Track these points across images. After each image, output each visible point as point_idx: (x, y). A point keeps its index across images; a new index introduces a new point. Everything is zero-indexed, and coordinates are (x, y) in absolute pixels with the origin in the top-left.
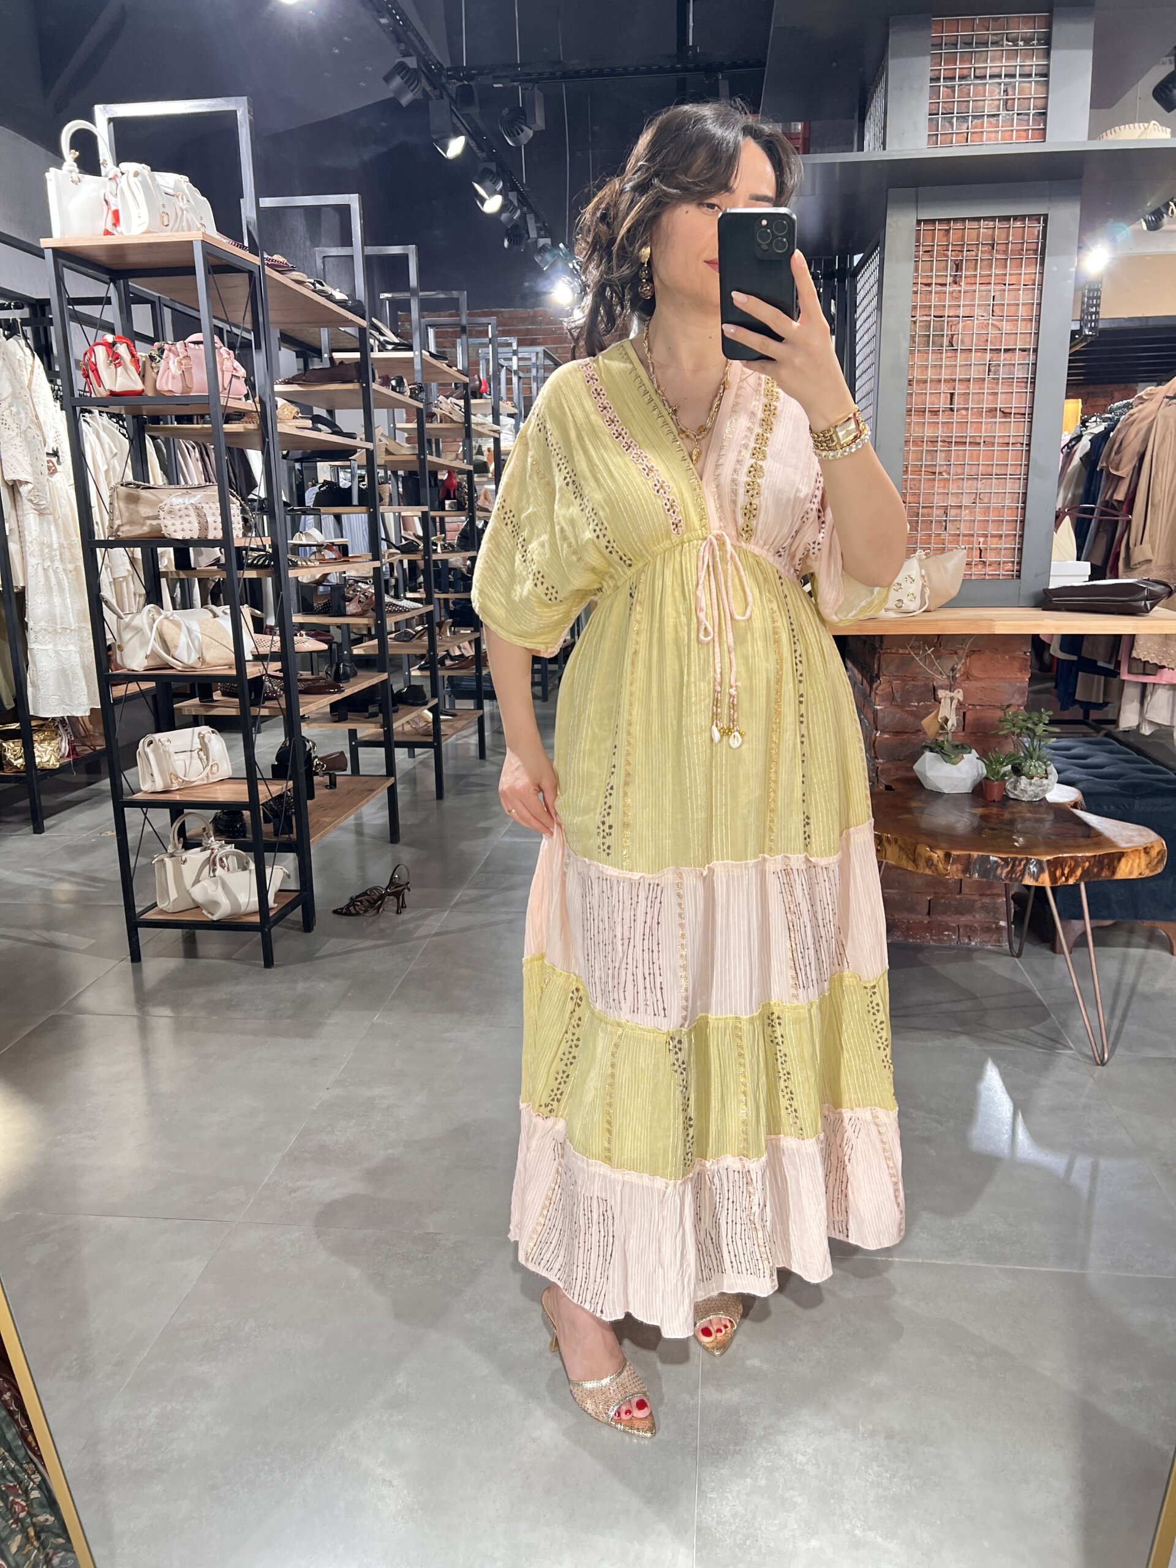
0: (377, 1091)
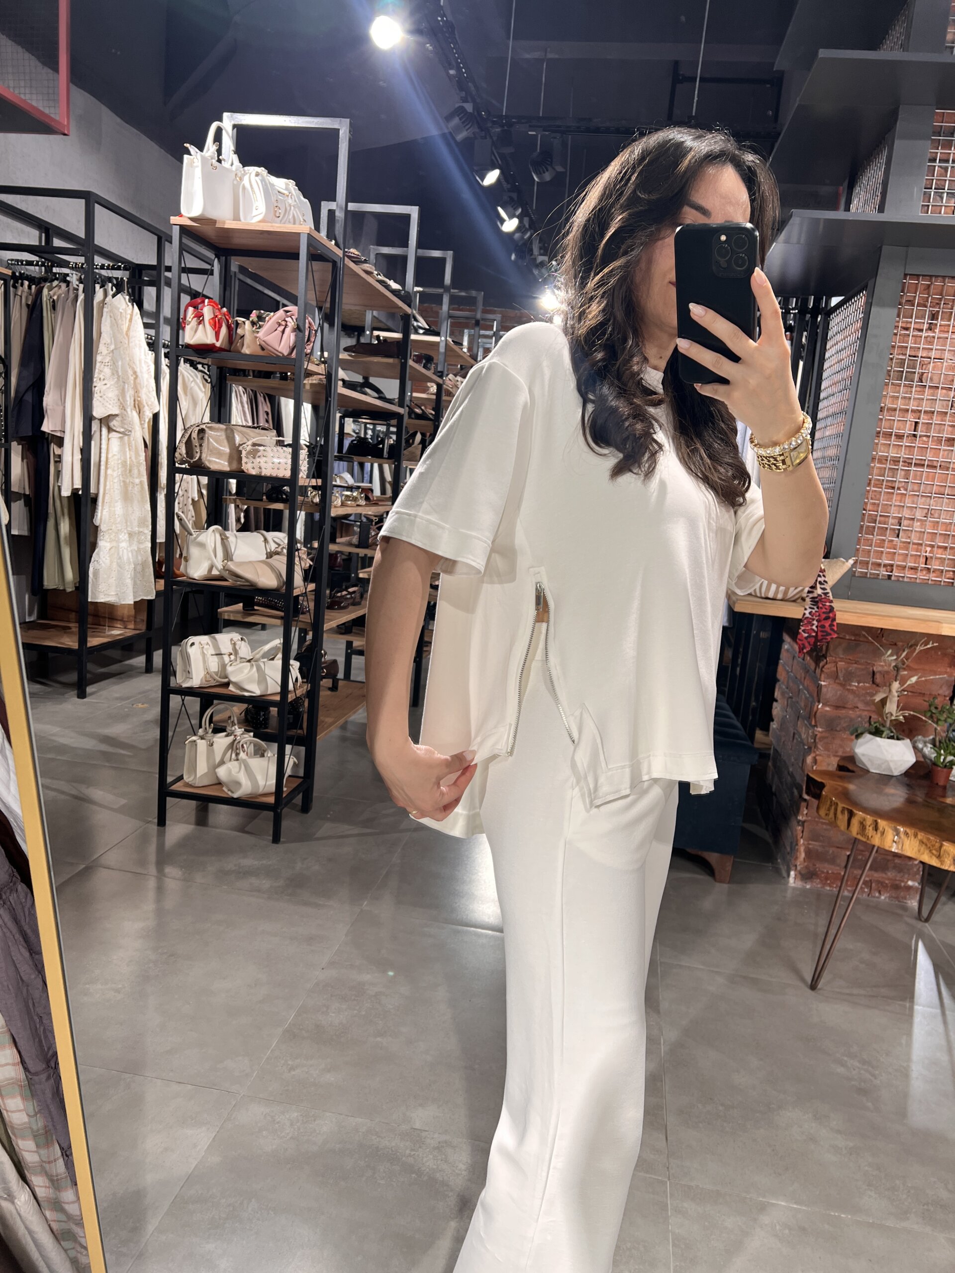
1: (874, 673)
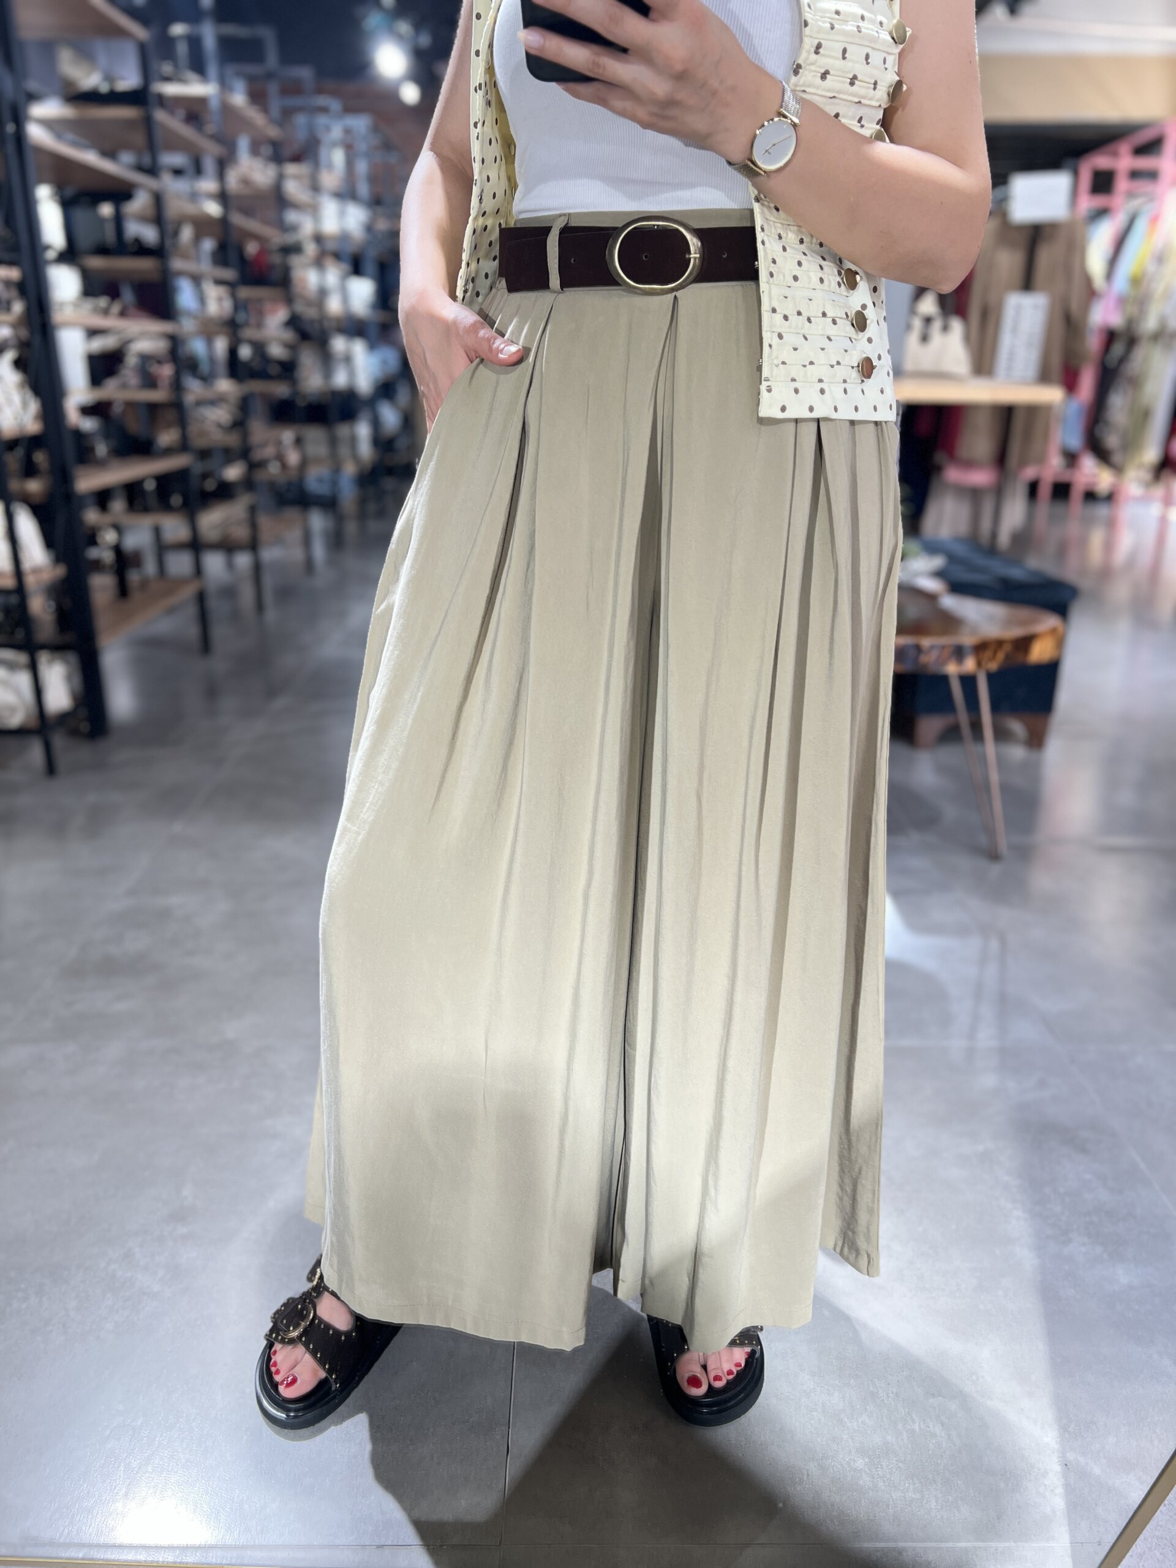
0: (175, 900)
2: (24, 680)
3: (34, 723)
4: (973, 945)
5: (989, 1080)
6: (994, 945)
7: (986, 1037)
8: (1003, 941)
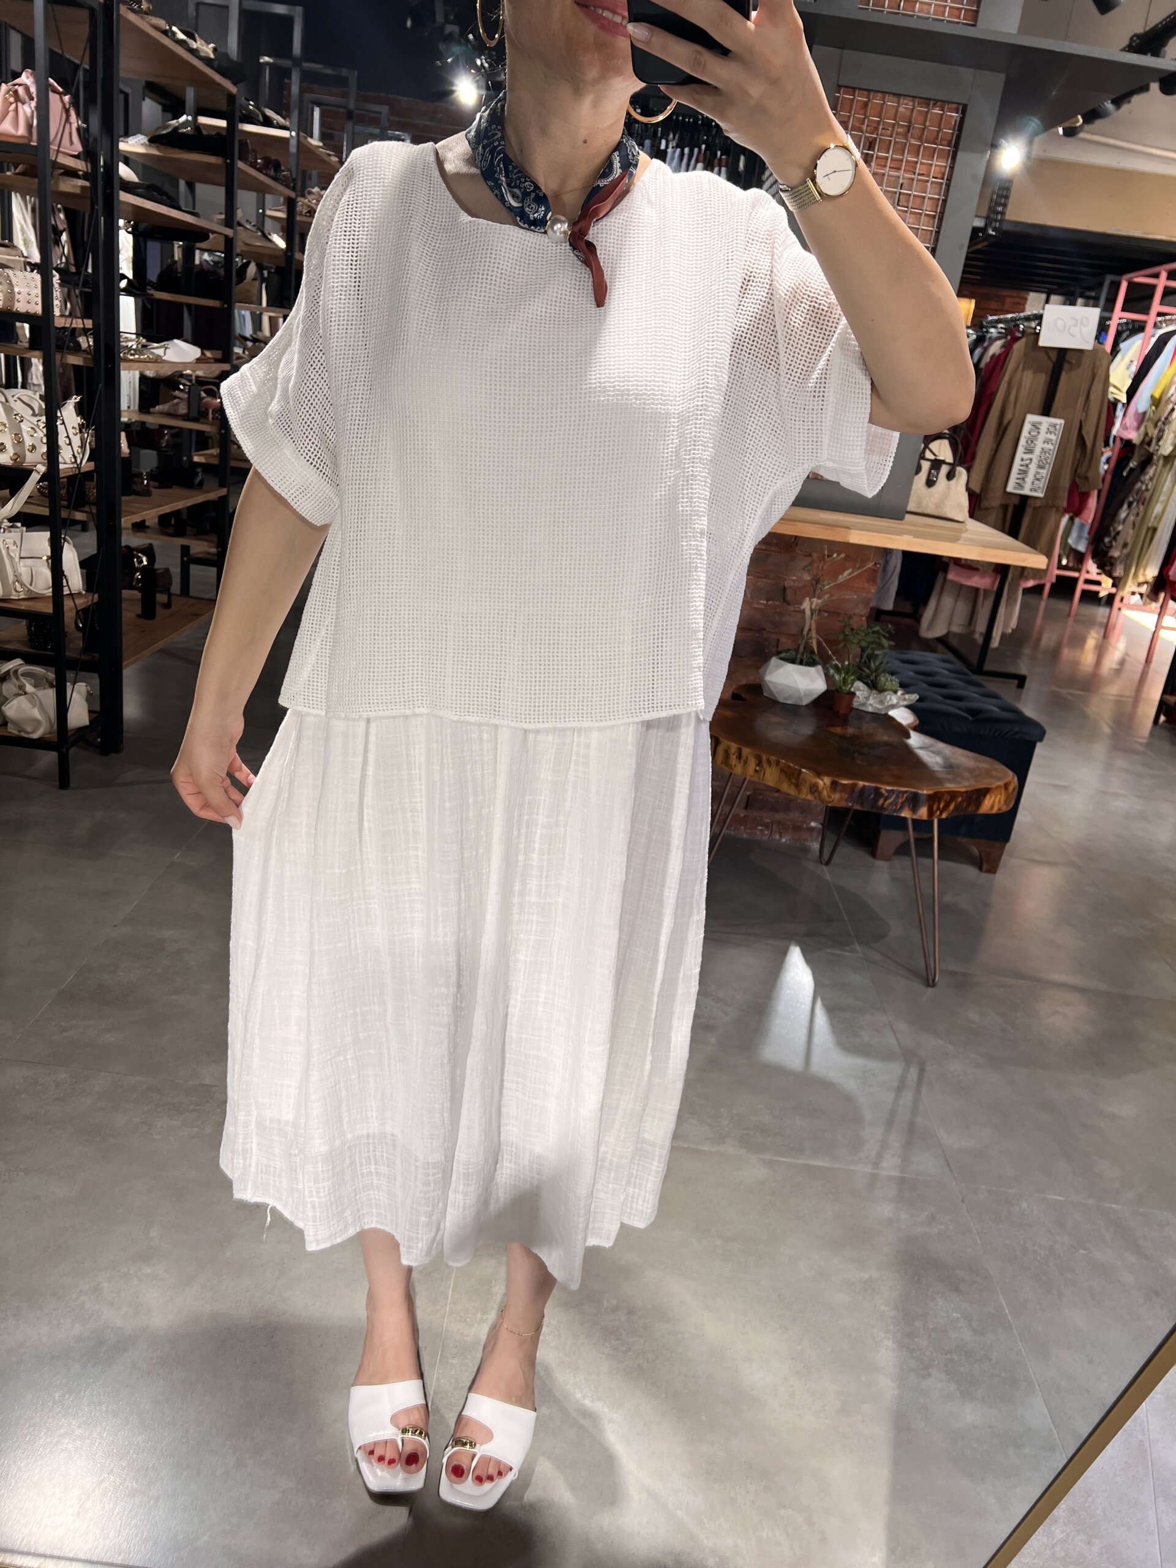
0: (168, 933)
1: (785, 587)
2: (49, 696)
3: (54, 737)
4: (895, 1069)
5: (885, 1210)
6: (914, 1072)
7: (890, 1166)
8: (922, 1071)
